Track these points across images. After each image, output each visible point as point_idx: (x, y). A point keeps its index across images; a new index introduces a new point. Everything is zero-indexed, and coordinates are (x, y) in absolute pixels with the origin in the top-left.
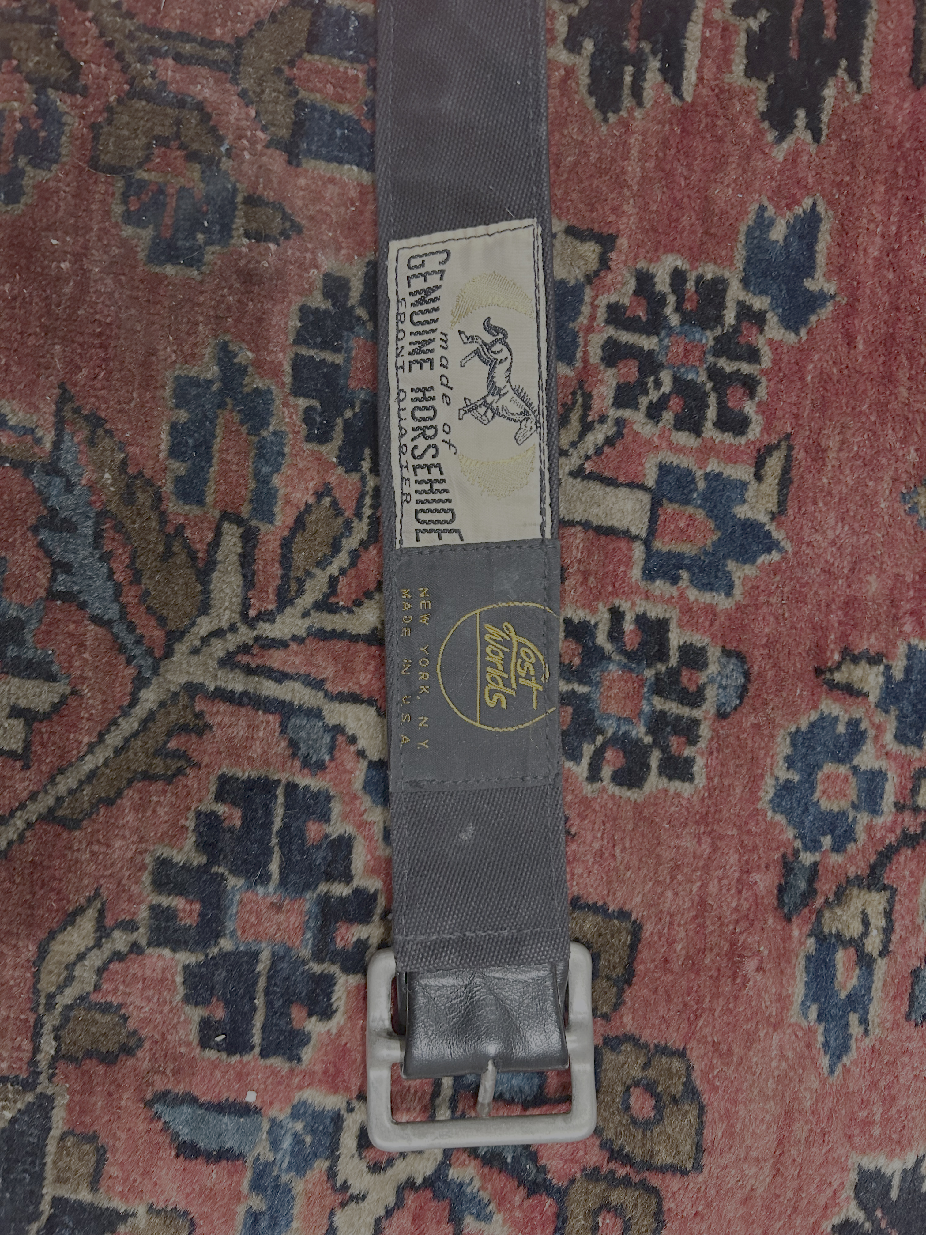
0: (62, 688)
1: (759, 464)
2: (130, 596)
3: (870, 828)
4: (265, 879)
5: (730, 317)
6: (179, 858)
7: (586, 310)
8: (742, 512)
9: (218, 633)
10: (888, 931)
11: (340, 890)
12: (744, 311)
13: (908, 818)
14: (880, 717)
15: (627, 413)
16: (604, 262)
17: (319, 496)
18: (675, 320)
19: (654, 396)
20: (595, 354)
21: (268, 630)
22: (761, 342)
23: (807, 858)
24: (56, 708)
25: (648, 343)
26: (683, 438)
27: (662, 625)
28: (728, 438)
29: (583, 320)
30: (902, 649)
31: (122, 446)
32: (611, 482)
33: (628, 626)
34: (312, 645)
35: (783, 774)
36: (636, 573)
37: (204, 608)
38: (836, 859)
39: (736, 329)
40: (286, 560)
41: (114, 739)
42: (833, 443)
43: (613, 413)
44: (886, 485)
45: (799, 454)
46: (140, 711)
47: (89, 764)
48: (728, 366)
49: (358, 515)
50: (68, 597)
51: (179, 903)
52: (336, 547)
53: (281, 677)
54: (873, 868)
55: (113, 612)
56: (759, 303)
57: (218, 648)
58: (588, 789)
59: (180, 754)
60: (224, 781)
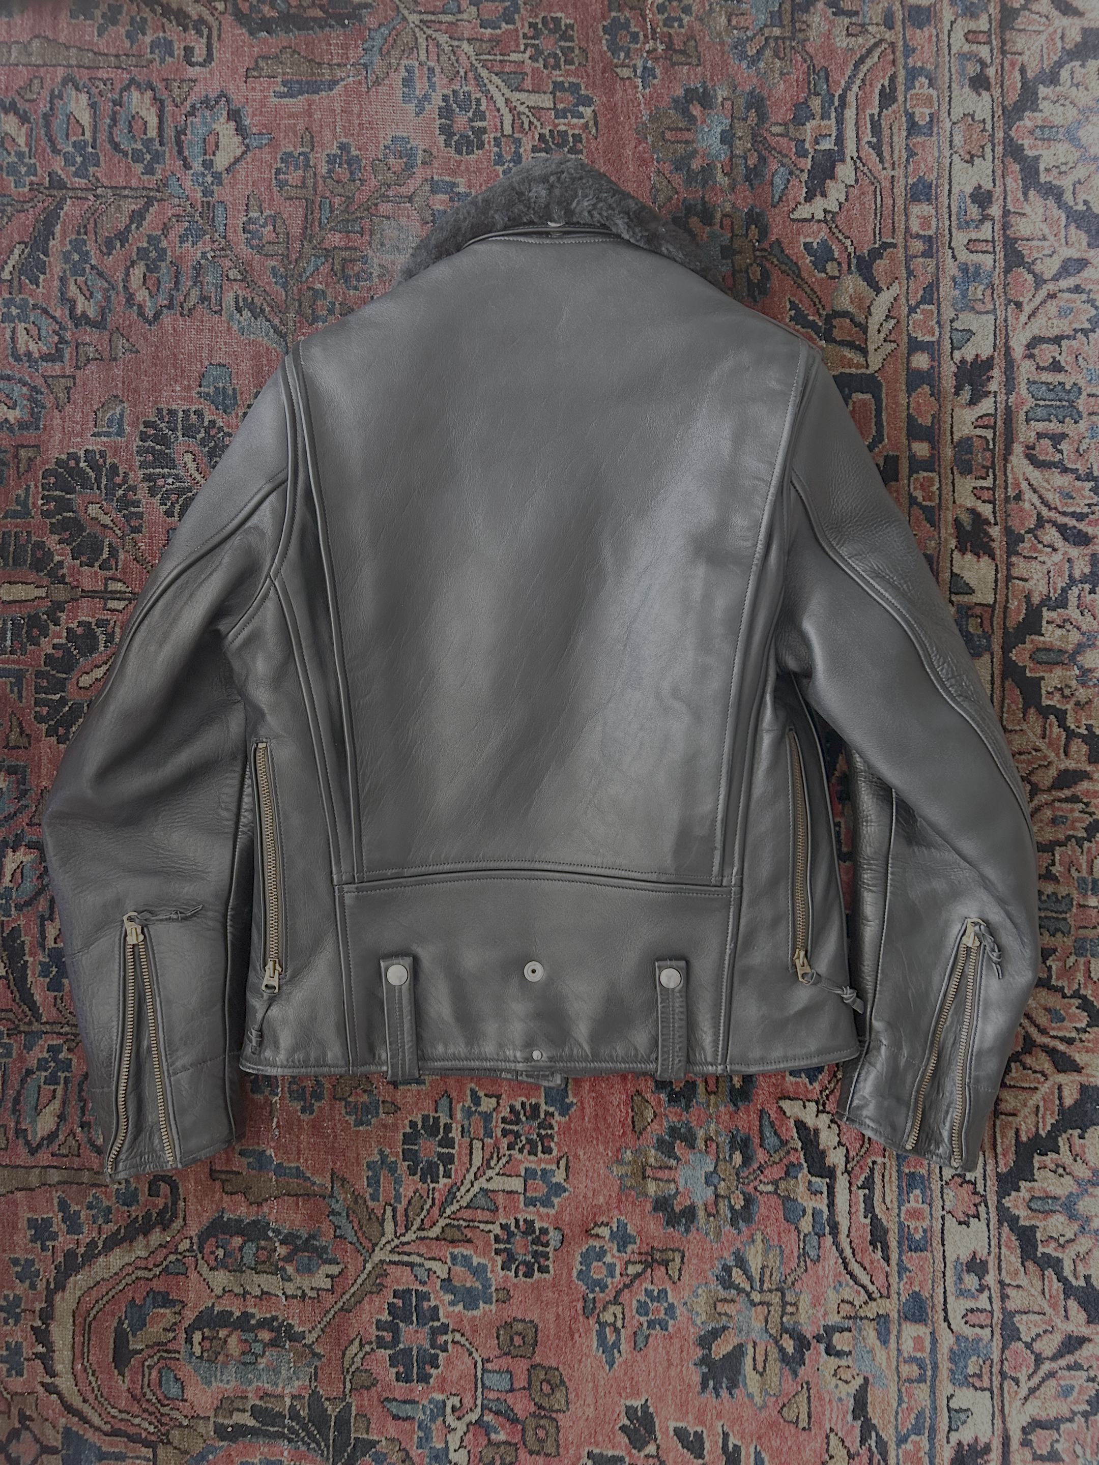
0: (342, 1266)
1: (558, 1163)
2: (360, 1234)
3: (612, 1283)
4: (412, 1323)
5: (542, 1116)
6: (383, 1319)
7: (494, 1120)
8: (554, 1180)
9: (388, 1242)
10: (623, 1319)
11: (436, 1324)
12: (547, 1113)
13: (625, 1278)
14: (610, 1245)
15: (512, 1152)
16: (498, 1103)
17: (415, 1193)
18: (524, 1119)
19: (520, 1145)
20: (499, 1134)
21: (403, 1239)
22: (553, 1122)
23: (591, 1296)
24: (340, 1273)
25: (515, 1128)
26: (532, 1158)
27: (533, 1222)
28: (547, 1156)
29: (494, 1123)
30: (615, 1220)
31: (353, 1186)
32: (510, 1176)
33: (521, 1223)
34: (418, 1242)
35: (579, 1267)
36: (522, 1205)
37: (383, 1235)
38: (601, 1295)
39: (545, 1119)
40: (407, 1215)
41: (359, 1281)
42: (581, 1153)
43: (508, 1153)
44: (602, 1164)
45: (571, 1158)
46: (366, 1271)
47: (352, 1291)
48: (543, 1132)
49: (428, 1197)
50: (340, 1237)
51: (385, 1334)
52: (422, 1209)
53: (409, 1254)
54: (615, 1297)
55: (355, 1240)
56: (551, 1109)
57: (389, 1247)
58: (515, 1281)
59: (381, 1284)
60: (395, 1291)
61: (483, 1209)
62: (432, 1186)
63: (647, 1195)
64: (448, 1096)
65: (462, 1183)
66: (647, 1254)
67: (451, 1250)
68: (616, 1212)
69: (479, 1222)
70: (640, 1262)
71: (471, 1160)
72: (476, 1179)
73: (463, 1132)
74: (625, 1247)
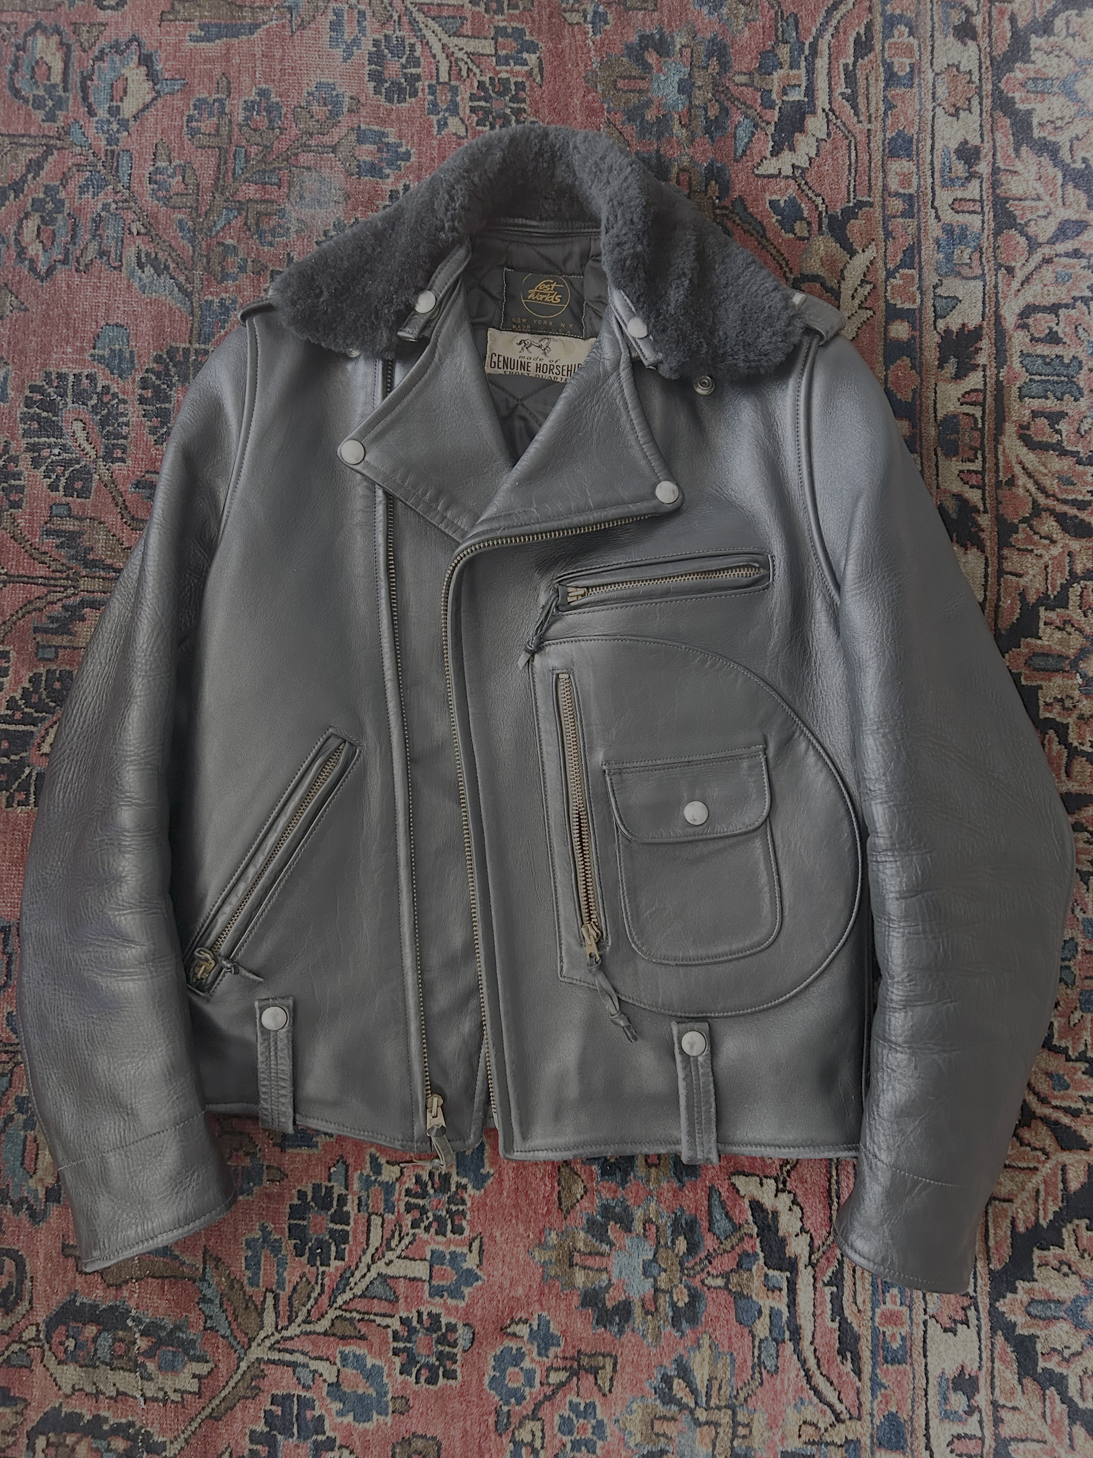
0: (211, 1365)
1: (470, 1245)
2: (234, 1326)
3: (531, 1393)
4: (292, 1435)
5: (453, 1189)
6: (258, 1429)
7: (397, 1193)
8: (465, 1266)
9: (267, 1337)
10: (543, 1438)
11: (321, 1438)
12: (459, 1185)
13: (546, 1388)
14: (529, 1346)
15: (416, 1231)
16: (402, 1172)
17: (301, 1278)
18: (431, 1191)
19: (426, 1223)
20: (402, 1208)
21: (285, 1333)
22: (466, 1197)
23: (505, 1409)
24: (209, 1373)
25: (421, 1202)
26: (440, 1238)
27: (439, 1315)
28: (457, 1236)
29: (396, 1195)
30: (536, 1316)
31: (229, 1267)
32: (414, 1259)
33: (425, 1317)
34: (303, 1338)
35: (492, 1373)
36: (426, 1295)
37: (262, 1328)
38: (517, 1408)
39: (456, 1193)
40: (290, 1304)
41: (232, 1384)
42: (498, 1234)
43: (411, 1231)
44: (521, 1248)
45: (485, 1240)
46: (240, 1372)
47: (223, 1395)
48: (454, 1208)
49: (317, 1283)
50: (212, 1328)
51: (260, 1447)
52: (309, 1297)
53: (292, 1352)
54: (534, 1411)
55: (228, 1333)
56: (464, 1181)
57: (268, 1343)
58: (416, 1387)
59: (255, 1387)
60: (273, 1397)
61: (380, 1299)
62: (321, 1269)
63: (574, 1287)
64: (344, 1163)
65: (357, 1267)
66: (572, 1358)
67: (341, 1348)
68: (537, 1306)
69: (375, 1315)
70: (565, 1369)
71: (368, 1239)
72: (373, 1262)
73: (359, 1205)
74: (547, 1350)
